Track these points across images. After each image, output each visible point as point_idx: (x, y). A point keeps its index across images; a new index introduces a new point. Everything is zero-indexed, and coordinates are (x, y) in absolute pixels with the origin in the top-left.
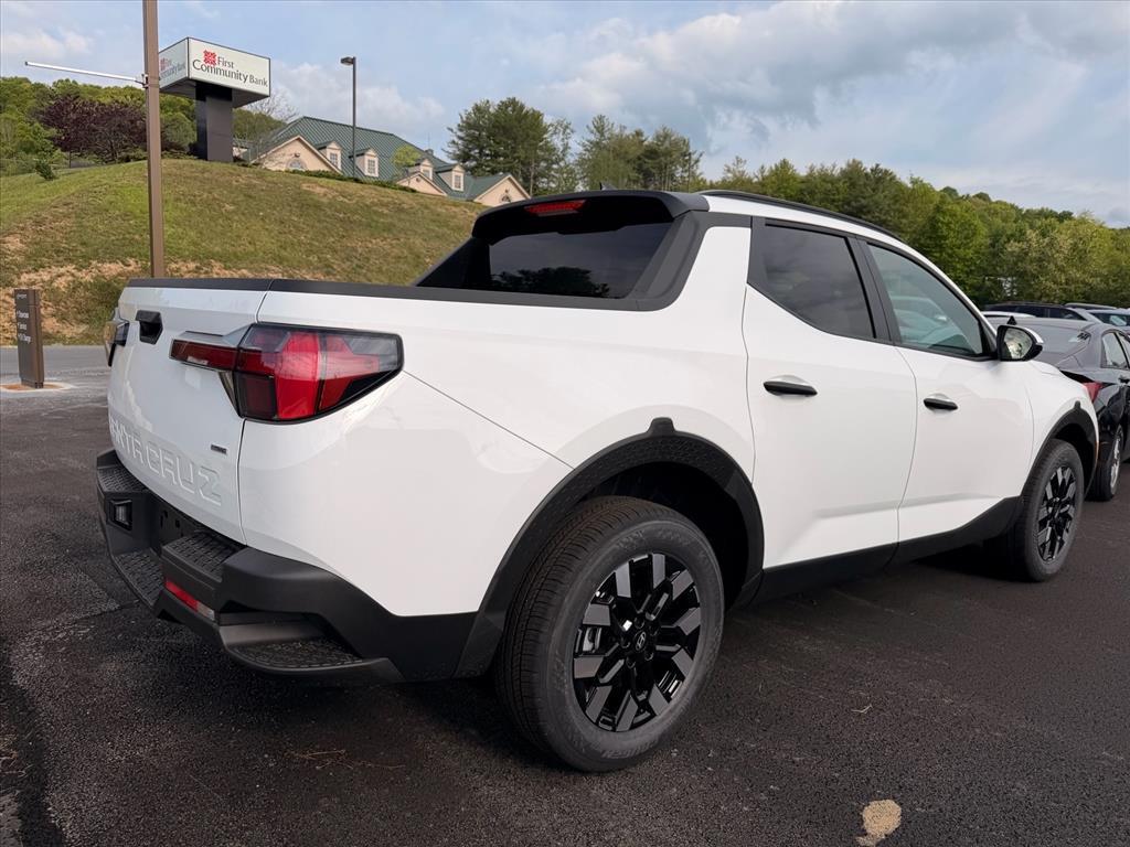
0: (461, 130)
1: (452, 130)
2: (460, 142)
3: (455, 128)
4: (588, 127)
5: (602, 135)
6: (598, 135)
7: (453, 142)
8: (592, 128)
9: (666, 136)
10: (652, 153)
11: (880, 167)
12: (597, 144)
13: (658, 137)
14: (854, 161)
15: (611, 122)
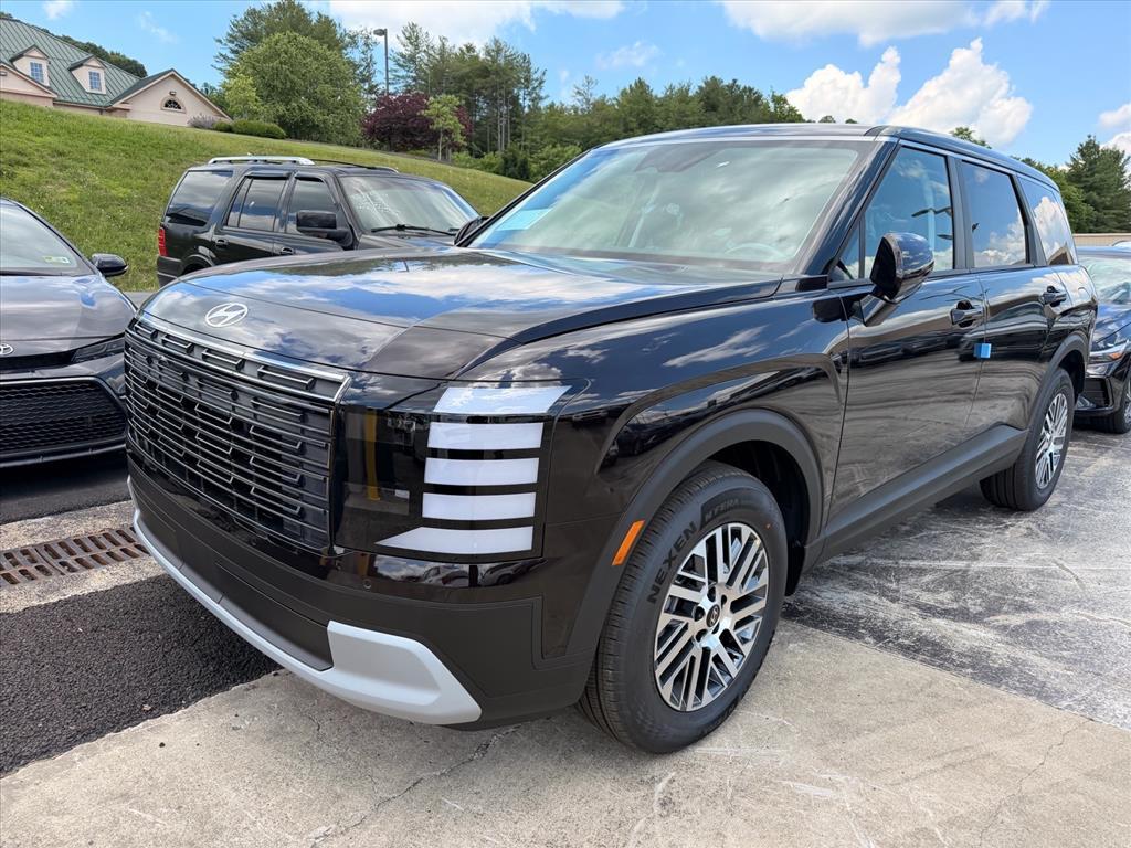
0: (230, 41)
1: (220, 41)
2: (232, 56)
3: (223, 37)
4: (398, 37)
5: (417, 47)
6: (410, 47)
7: (225, 57)
8: (403, 38)
9: (498, 51)
10: (484, 71)
11: (738, 83)
12: (412, 59)
13: (488, 53)
14: (713, 78)
15: (424, 31)
